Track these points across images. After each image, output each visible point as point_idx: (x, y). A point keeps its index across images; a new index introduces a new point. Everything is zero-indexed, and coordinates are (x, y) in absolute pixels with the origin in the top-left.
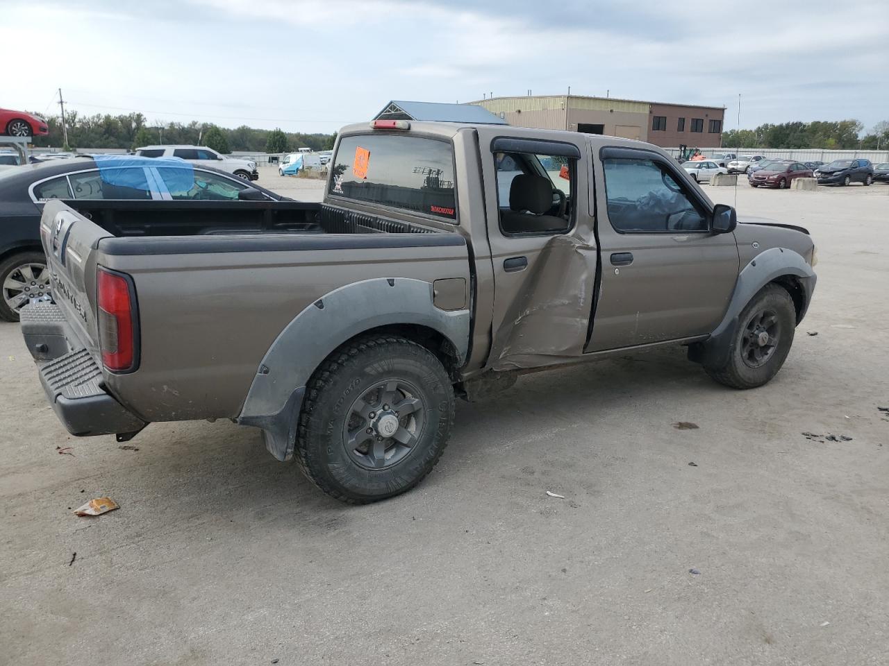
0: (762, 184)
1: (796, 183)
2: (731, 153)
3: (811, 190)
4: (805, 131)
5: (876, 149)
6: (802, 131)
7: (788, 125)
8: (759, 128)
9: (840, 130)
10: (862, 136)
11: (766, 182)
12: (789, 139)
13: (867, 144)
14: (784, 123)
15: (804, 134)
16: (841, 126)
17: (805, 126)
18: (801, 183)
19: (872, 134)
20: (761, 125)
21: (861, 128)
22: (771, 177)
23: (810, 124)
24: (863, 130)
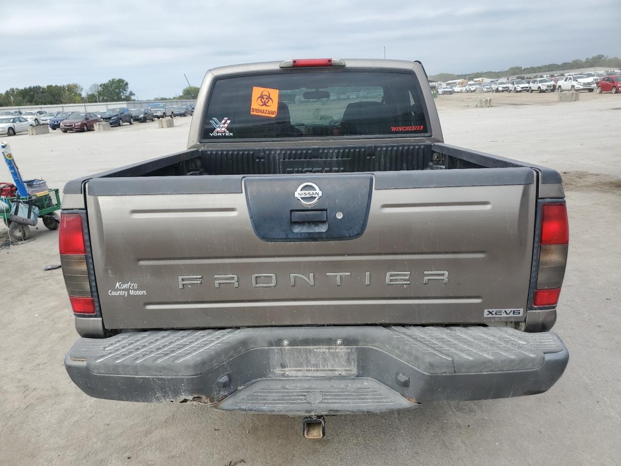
0: (71, 129)
1: (98, 126)
2: (17, 110)
3: (108, 130)
4: (45, 92)
5: (97, 102)
6: (42, 92)
7: (30, 88)
8: (7, 92)
9: (68, 91)
10: (84, 94)
11: (74, 128)
12: (35, 99)
13: (91, 100)
14: (27, 87)
15: (44, 94)
16: (68, 88)
17: (43, 89)
18: (101, 127)
19: (90, 93)
20: (8, 89)
21: (82, 89)
22: (76, 124)
23: (45, 87)
24: (83, 90)
